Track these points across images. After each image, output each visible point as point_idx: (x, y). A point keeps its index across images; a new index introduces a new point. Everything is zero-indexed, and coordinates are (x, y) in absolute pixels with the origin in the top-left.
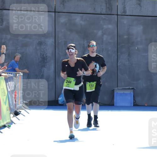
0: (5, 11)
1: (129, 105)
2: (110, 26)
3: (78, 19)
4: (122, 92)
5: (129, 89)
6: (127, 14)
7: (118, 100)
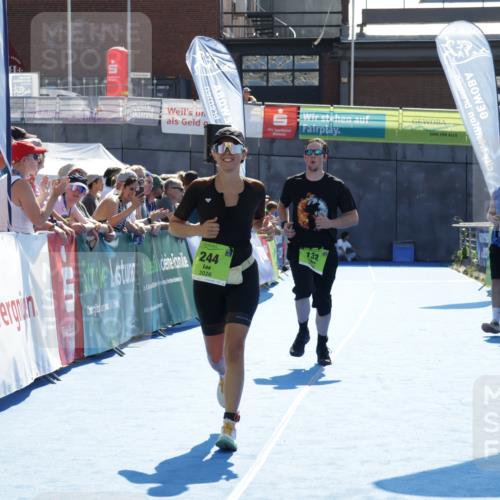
0: (273, 158)
1: (408, 260)
2: (388, 173)
3: (353, 166)
4: (401, 246)
5: (409, 243)
6: (408, 159)
7: (396, 255)
